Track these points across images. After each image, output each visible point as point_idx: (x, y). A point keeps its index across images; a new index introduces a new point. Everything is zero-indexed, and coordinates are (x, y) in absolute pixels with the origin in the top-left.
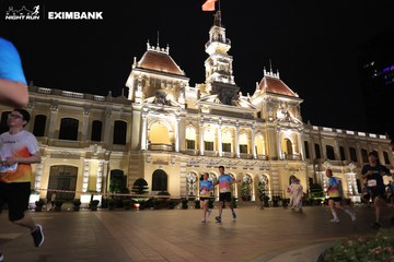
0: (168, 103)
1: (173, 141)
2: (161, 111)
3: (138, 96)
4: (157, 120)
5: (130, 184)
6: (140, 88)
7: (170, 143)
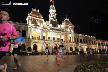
0: (38, 26)
1: (39, 36)
2: (36, 28)
3: (29, 23)
4: (35, 30)
5: (26, 48)
6: (30, 21)
7: (38, 37)
